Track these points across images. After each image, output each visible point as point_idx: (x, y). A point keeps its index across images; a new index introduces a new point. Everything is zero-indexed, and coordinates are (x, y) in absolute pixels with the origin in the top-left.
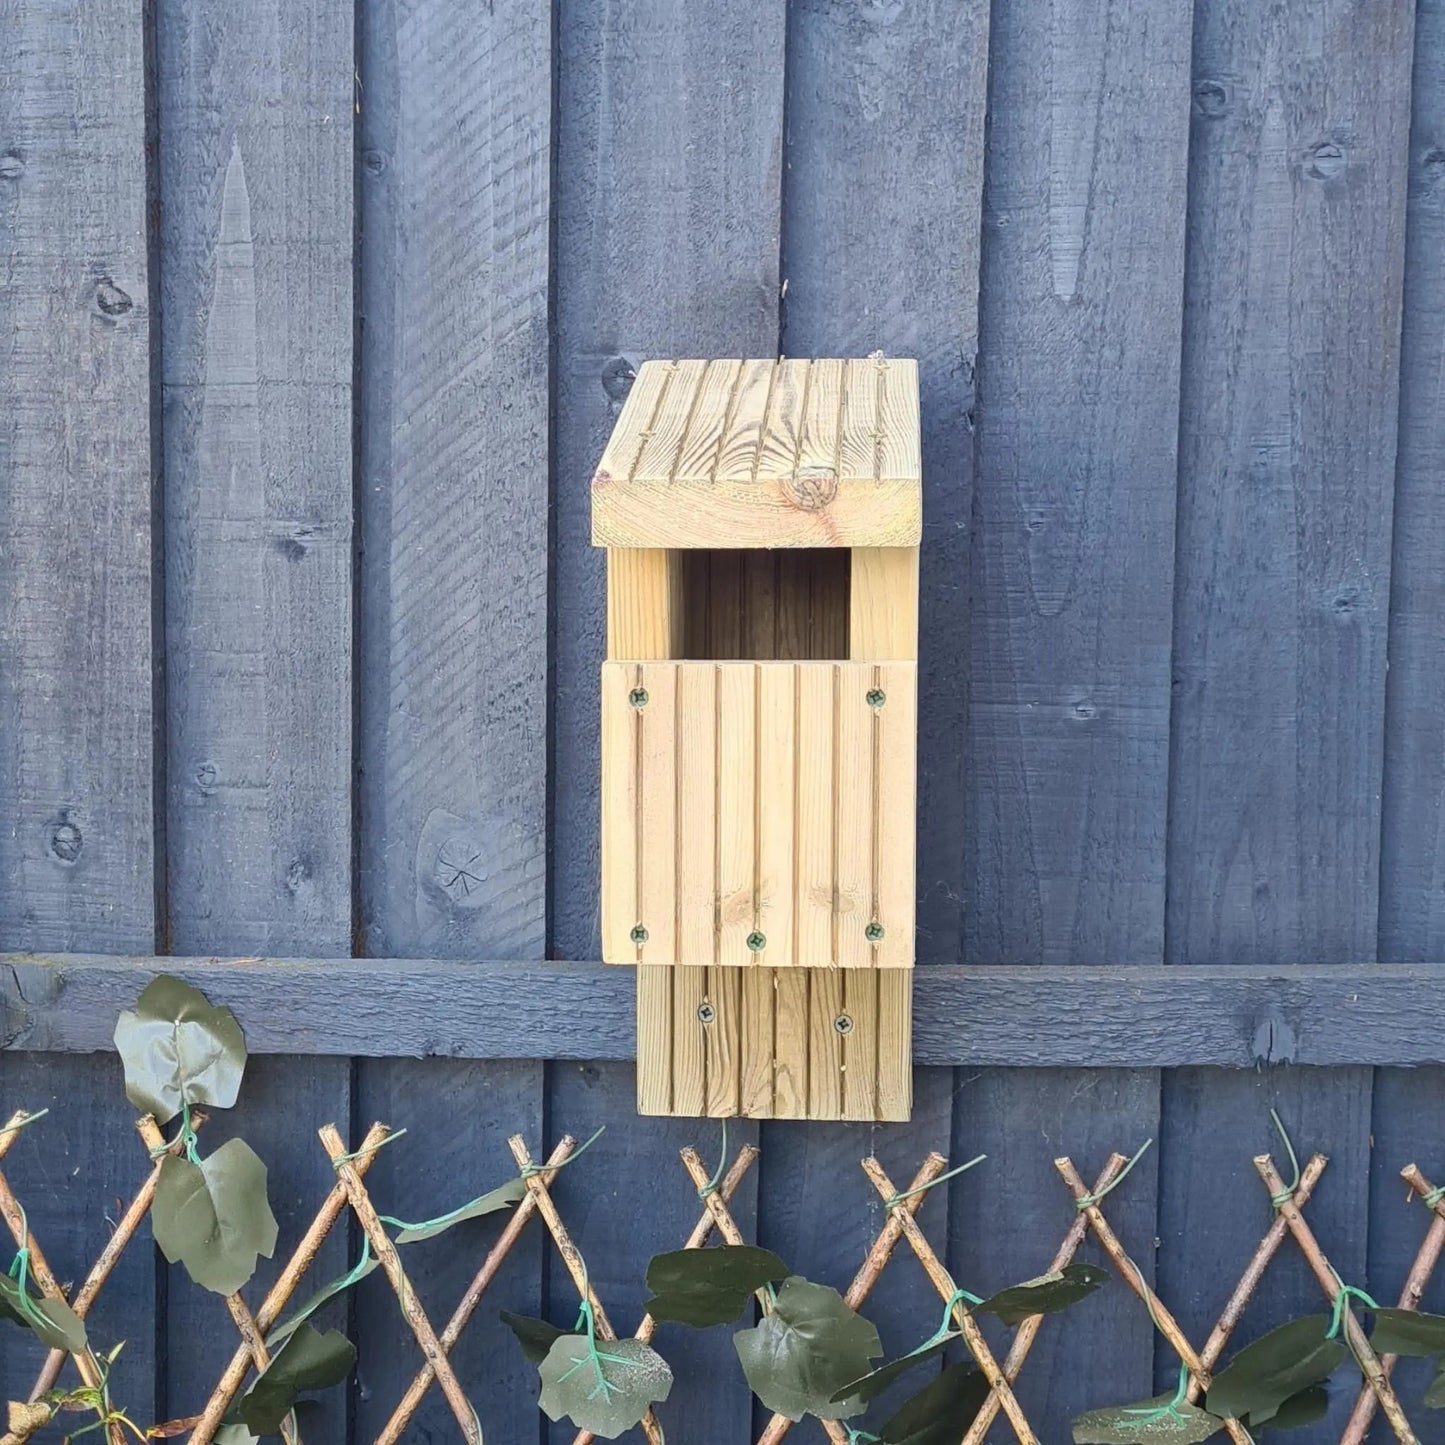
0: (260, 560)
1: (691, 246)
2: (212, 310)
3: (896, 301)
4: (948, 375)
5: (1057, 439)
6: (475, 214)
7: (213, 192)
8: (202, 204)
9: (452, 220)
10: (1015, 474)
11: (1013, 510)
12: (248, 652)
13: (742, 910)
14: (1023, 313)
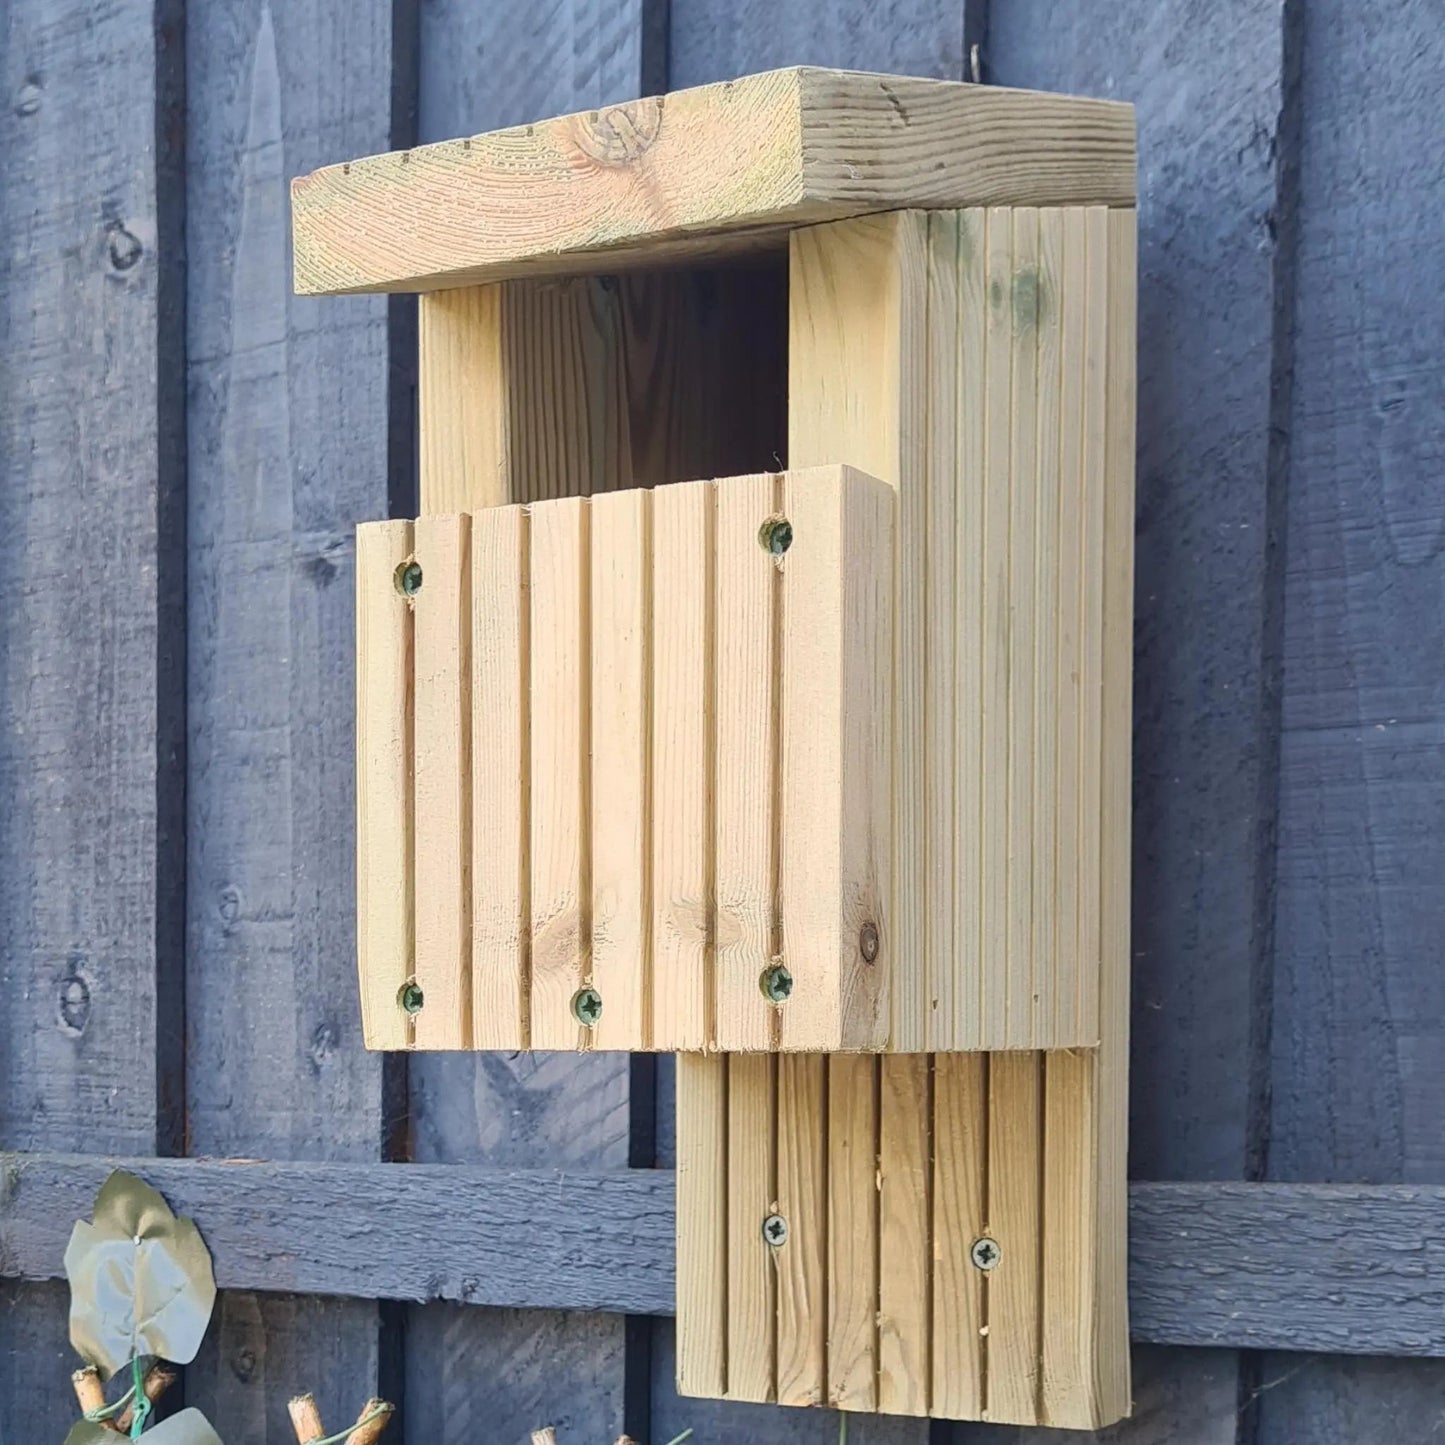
0: (286, 592)
1: (842, 27)
2: (240, 245)
3: (1154, 55)
4: (1233, 159)
5: (1428, 246)
6: (551, 40)
7: (242, 80)
8: (230, 100)
9: (525, 56)
10: (1357, 322)
11: (1355, 385)
12: (273, 725)
13: (563, 948)
14: (1371, 35)
